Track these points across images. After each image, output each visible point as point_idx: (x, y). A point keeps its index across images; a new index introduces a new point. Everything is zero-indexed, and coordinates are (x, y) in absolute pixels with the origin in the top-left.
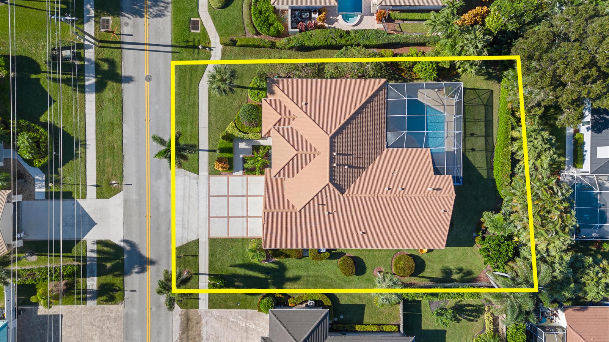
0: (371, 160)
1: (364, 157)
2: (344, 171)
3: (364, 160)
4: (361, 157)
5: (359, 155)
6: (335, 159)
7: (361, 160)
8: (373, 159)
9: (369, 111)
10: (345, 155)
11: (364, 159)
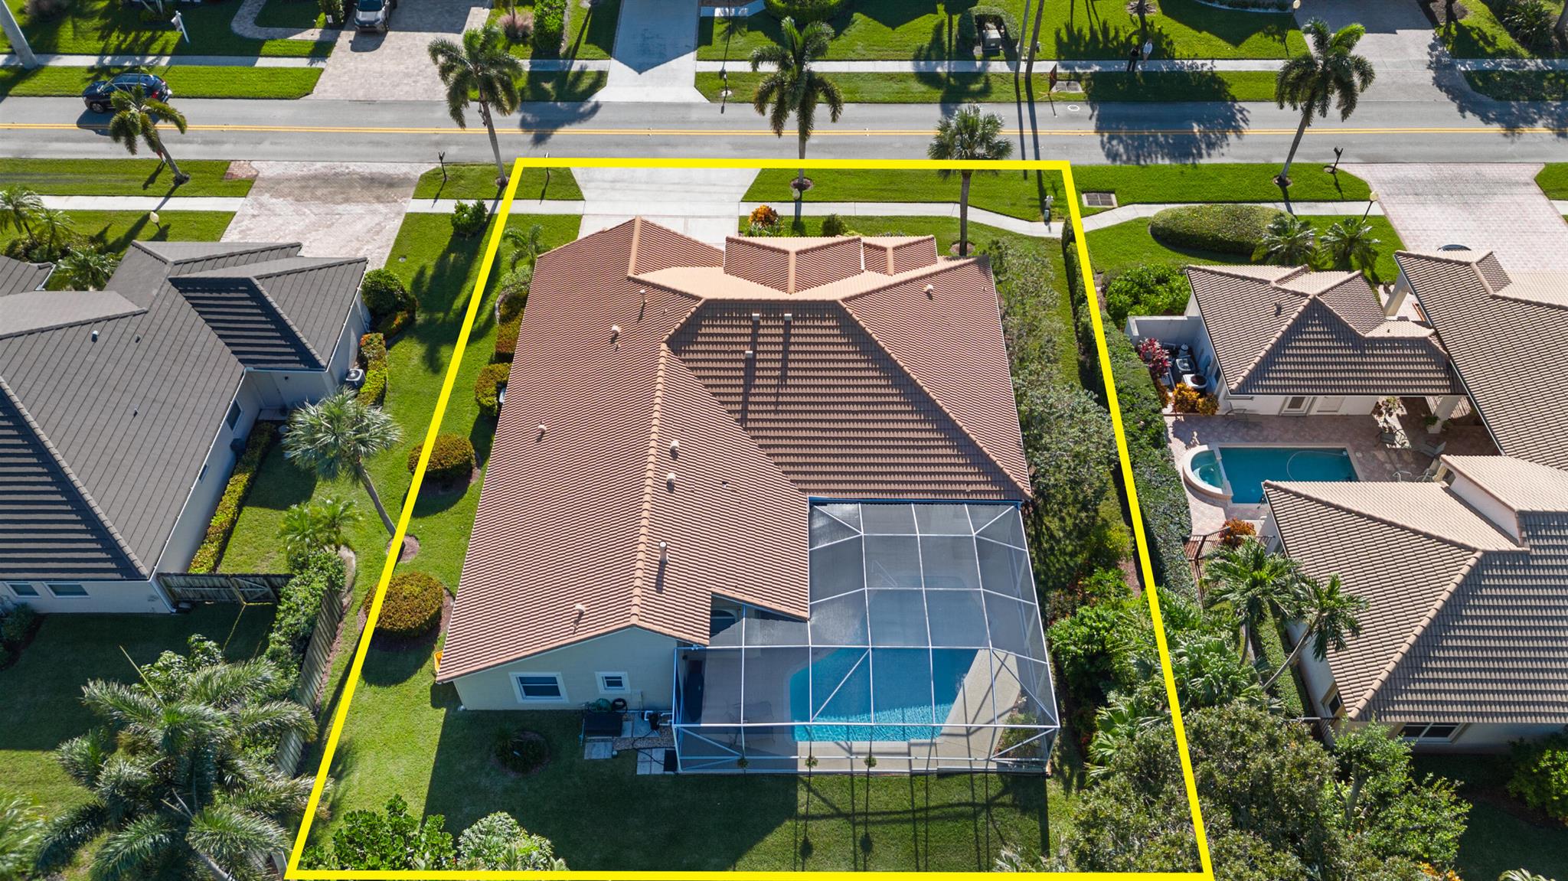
0: (768, 442)
1: (780, 416)
2: (738, 348)
3: (768, 416)
4: (780, 408)
5: (785, 399)
6: (774, 319)
7: (769, 408)
8: (772, 451)
9: (924, 435)
10: (786, 352)
11: (773, 416)
